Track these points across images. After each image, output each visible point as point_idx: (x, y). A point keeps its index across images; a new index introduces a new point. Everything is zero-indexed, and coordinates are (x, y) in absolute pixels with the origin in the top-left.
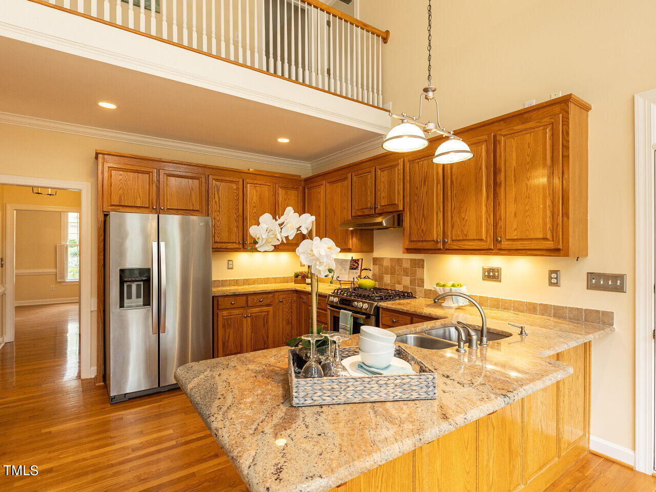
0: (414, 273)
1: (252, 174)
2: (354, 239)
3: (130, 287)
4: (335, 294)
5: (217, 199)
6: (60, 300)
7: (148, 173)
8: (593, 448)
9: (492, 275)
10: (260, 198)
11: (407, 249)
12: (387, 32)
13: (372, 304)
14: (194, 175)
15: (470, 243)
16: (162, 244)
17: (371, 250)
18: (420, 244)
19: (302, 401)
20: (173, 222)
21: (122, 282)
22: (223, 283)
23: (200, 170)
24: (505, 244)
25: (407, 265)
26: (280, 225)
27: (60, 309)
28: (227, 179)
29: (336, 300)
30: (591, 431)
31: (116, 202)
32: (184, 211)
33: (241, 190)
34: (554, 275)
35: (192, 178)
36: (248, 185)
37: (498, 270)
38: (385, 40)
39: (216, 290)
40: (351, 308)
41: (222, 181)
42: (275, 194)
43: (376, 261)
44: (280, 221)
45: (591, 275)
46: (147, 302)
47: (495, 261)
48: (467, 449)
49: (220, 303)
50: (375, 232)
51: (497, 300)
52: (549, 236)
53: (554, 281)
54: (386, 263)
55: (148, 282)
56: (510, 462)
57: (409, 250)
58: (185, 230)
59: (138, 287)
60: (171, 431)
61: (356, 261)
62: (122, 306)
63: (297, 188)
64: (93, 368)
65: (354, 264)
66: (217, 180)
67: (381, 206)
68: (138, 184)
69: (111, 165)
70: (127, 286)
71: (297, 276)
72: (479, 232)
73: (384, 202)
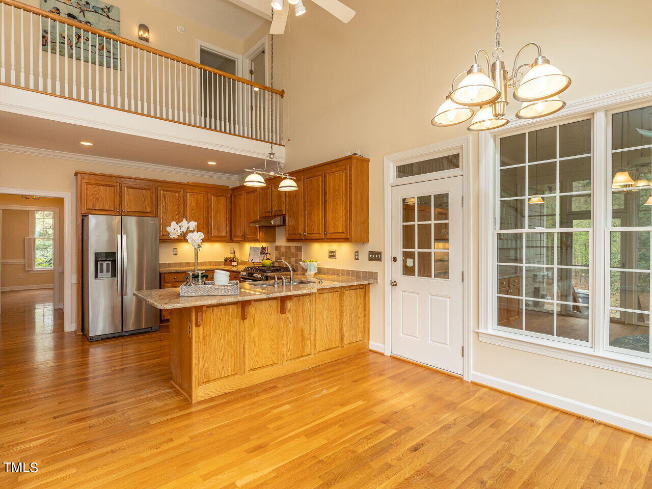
0: (297, 256)
1: (191, 185)
2: (261, 233)
3: (102, 265)
4: (244, 270)
5: (164, 204)
6: (32, 287)
7: (113, 186)
8: (371, 348)
9: (332, 255)
10: (197, 203)
11: (288, 239)
12: (283, 91)
13: (263, 275)
14: (145, 187)
15: (315, 235)
16: (124, 236)
17: (274, 241)
18: (293, 236)
19: (184, 294)
20: (132, 222)
21: (97, 262)
22: (170, 265)
23: (152, 183)
24: (329, 236)
25: (293, 250)
26: (180, 226)
27: (31, 294)
28: (171, 189)
29: (244, 273)
30: (371, 338)
31: (90, 206)
32: (140, 214)
33: (182, 198)
34: (356, 254)
35: (145, 189)
36: (188, 194)
37: (335, 252)
38: (282, 96)
39: (163, 270)
40: (253, 278)
41: (167, 191)
42: (209, 200)
43: (277, 248)
44: (180, 225)
45: (371, 253)
46: (114, 274)
47: (334, 246)
48: (272, 329)
49: (166, 278)
50: (277, 228)
51: (334, 270)
52: (344, 232)
53: (357, 257)
54: (283, 250)
55: (114, 262)
56: (302, 341)
57: (289, 240)
58: (140, 227)
59: (108, 265)
60: (131, 350)
61: (263, 248)
62: (97, 277)
63: (226, 195)
64: (73, 324)
65: (263, 251)
66: (164, 190)
67: (275, 211)
68: (105, 195)
69: (87, 181)
70: (100, 264)
71: (226, 260)
72: (318, 229)
73: (276, 209)
